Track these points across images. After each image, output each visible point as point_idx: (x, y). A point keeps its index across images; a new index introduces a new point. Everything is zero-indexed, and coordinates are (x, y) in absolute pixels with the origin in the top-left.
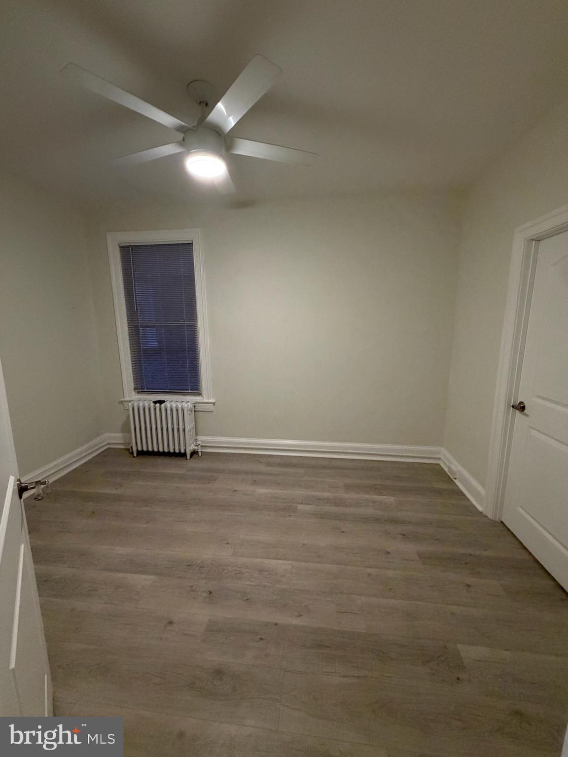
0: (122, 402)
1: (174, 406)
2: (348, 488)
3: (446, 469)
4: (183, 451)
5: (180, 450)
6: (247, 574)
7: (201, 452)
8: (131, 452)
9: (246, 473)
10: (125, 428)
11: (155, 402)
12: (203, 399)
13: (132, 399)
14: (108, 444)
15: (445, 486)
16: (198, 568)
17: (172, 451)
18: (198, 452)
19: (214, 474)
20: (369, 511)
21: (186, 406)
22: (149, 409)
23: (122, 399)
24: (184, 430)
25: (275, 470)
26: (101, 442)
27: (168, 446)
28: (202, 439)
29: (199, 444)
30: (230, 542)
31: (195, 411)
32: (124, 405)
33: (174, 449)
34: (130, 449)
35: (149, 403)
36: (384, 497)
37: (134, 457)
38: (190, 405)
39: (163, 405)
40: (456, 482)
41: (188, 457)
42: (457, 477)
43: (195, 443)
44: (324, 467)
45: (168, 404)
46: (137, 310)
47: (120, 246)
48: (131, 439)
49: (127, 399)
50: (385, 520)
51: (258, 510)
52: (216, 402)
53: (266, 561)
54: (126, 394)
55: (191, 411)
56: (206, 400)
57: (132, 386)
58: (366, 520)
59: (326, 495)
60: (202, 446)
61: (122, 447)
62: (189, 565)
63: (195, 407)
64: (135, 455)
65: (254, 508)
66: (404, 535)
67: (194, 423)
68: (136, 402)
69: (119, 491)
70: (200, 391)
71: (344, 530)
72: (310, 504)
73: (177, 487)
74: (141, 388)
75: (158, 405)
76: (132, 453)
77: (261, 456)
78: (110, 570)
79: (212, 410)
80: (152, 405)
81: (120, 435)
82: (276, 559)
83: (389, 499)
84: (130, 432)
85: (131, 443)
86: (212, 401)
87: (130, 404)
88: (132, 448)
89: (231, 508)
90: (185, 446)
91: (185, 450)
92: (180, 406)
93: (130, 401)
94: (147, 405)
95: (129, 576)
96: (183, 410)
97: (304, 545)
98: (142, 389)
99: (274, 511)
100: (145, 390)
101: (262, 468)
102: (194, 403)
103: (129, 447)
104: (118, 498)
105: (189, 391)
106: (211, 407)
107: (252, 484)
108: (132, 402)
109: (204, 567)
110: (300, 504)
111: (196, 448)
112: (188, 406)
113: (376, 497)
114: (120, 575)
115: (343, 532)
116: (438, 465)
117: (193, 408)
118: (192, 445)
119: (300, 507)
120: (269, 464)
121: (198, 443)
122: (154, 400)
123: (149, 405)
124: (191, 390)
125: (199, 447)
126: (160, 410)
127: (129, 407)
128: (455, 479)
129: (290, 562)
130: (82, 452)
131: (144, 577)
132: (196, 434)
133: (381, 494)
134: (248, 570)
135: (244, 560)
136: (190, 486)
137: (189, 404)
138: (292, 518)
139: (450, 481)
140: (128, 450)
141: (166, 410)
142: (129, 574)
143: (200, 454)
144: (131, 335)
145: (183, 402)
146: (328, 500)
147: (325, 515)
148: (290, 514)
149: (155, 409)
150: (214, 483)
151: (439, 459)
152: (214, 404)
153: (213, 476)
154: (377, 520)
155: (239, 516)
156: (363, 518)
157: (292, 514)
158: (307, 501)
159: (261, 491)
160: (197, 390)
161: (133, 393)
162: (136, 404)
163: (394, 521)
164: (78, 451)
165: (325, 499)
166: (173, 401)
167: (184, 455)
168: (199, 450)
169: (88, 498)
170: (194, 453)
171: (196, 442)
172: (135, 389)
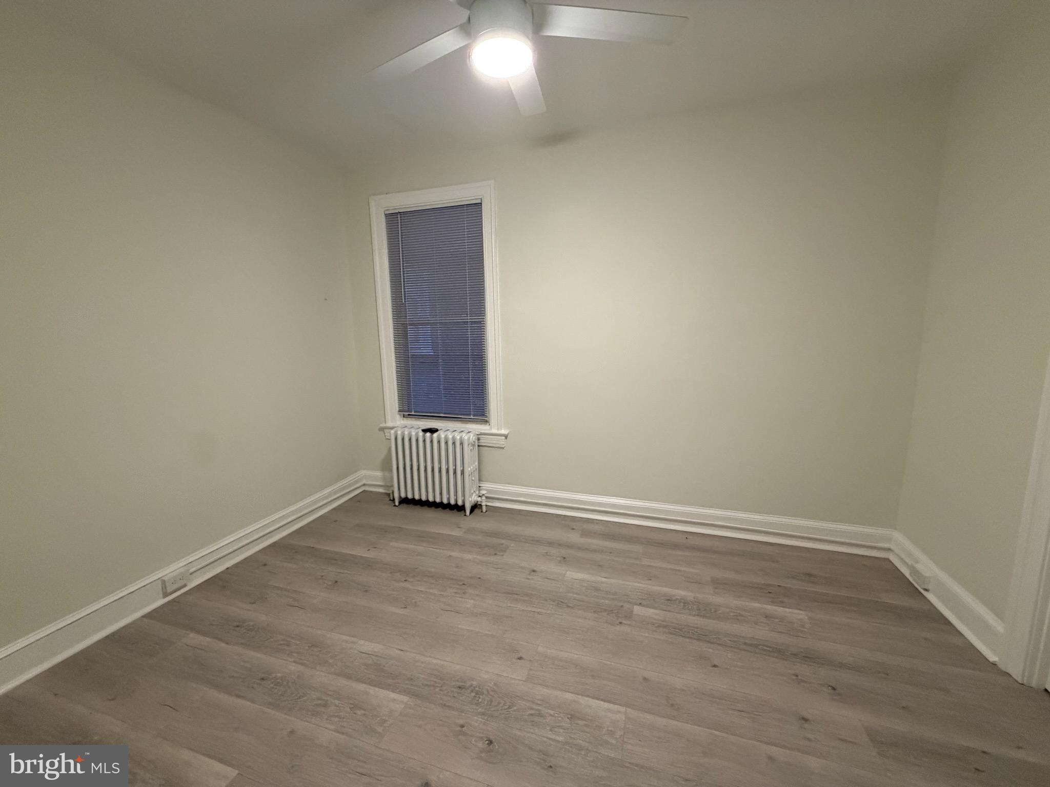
0: (382, 429)
1: (450, 437)
2: (718, 584)
3: (906, 572)
4: (460, 503)
5: (456, 501)
6: (549, 718)
7: (486, 506)
8: (392, 499)
9: (551, 544)
10: (386, 465)
11: (425, 431)
12: (491, 428)
13: (396, 426)
14: (364, 485)
15: (905, 601)
16: (473, 694)
17: (445, 501)
18: (481, 505)
19: (503, 541)
20: (761, 633)
21: (466, 438)
22: (417, 440)
23: (383, 425)
24: (463, 473)
25: (595, 542)
26: (356, 482)
27: (441, 494)
28: (487, 486)
29: (483, 495)
30: (523, 656)
31: (478, 446)
32: (384, 433)
33: (449, 499)
34: (391, 495)
35: (417, 431)
36: (787, 610)
37: (395, 506)
38: (472, 437)
39: (435, 435)
40: (930, 596)
41: (468, 512)
42: (930, 587)
43: (477, 492)
44: (676, 546)
45: (442, 434)
46: (405, 302)
47: (385, 214)
48: (392, 478)
49: (390, 424)
50: (792, 654)
51: (568, 606)
52: (508, 434)
53: (583, 700)
54: (389, 417)
55: (473, 445)
56: (494, 431)
57: (396, 407)
58: (755, 647)
59: (680, 593)
60: (487, 498)
61: (381, 490)
62: (460, 687)
63: (479, 439)
64: (397, 504)
65: (560, 602)
66: (834, 689)
67: (477, 463)
68: (400, 429)
69: (371, 555)
70: (486, 416)
73: (450, 556)
74: (409, 409)
75: (428, 434)
76: (394, 500)
77: (574, 519)
78: (348, 677)
79: (503, 446)
80: (421, 434)
81: (379, 474)
82: (598, 699)
83: (797, 615)
84: (391, 470)
85: (392, 486)
86: (503, 432)
87: (392, 432)
88: (393, 493)
89: (526, 598)
90: (464, 495)
91: (464, 502)
92: (458, 437)
93: (392, 428)
94: (413, 434)
95: (373, 690)
96: (462, 444)
98: (408, 411)
99: (595, 612)
100: (413, 413)
101: (574, 538)
102: (478, 435)
103: (390, 492)
104: (369, 565)
105: (472, 417)
106: (501, 441)
107: (560, 562)
108: (396, 429)
109: (483, 694)
110: (636, 604)
111: (479, 499)
112: (469, 439)
113: (770, 608)
114: (361, 687)
115: (715, 666)
116: (888, 560)
117: (477, 441)
118: (474, 495)
119: (637, 609)
120: (585, 533)
121: (483, 492)
122: (424, 428)
123: (417, 434)
124: (474, 415)
125: (484, 498)
126: (432, 441)
127: (390, 436)
128: (926, 590)
129: (623, 709)
130: (330, 495)
131: (393, 695)
132: (480, 480)
133: (782, 604)
134: (552, 712)
135: (546, 691)
136: (469, 557)
137: (471, 435)
139: (915, 593)
140: (388, 495)
141: (439, 442)
142: (372, 688)
143: (484, 509)
144: (396, 336)
145: (462, 431)
146: (684, 603)
147: (681, 630)
148: (620, 620)
149: (424, 441)
150: (502, 555)
151: (889, 550)
152: (506, 437)
153: (502, 544)
154: (779, 652)
155: (539, 613)
156: (751, 645)
157: (624, 622)
158: (649, 600)
159: (573, 575)
160: (483, 415)
161: (398, 417)
162: (399, 433)
163: (809, 657)
164: (327, 491)
165: (680, 602)
166: (449, 430)
167: (461, 509)
168: (483, 504)
169: (333, 559)
170: (476, 507)
171: (479, 490)
172: (399, 411)
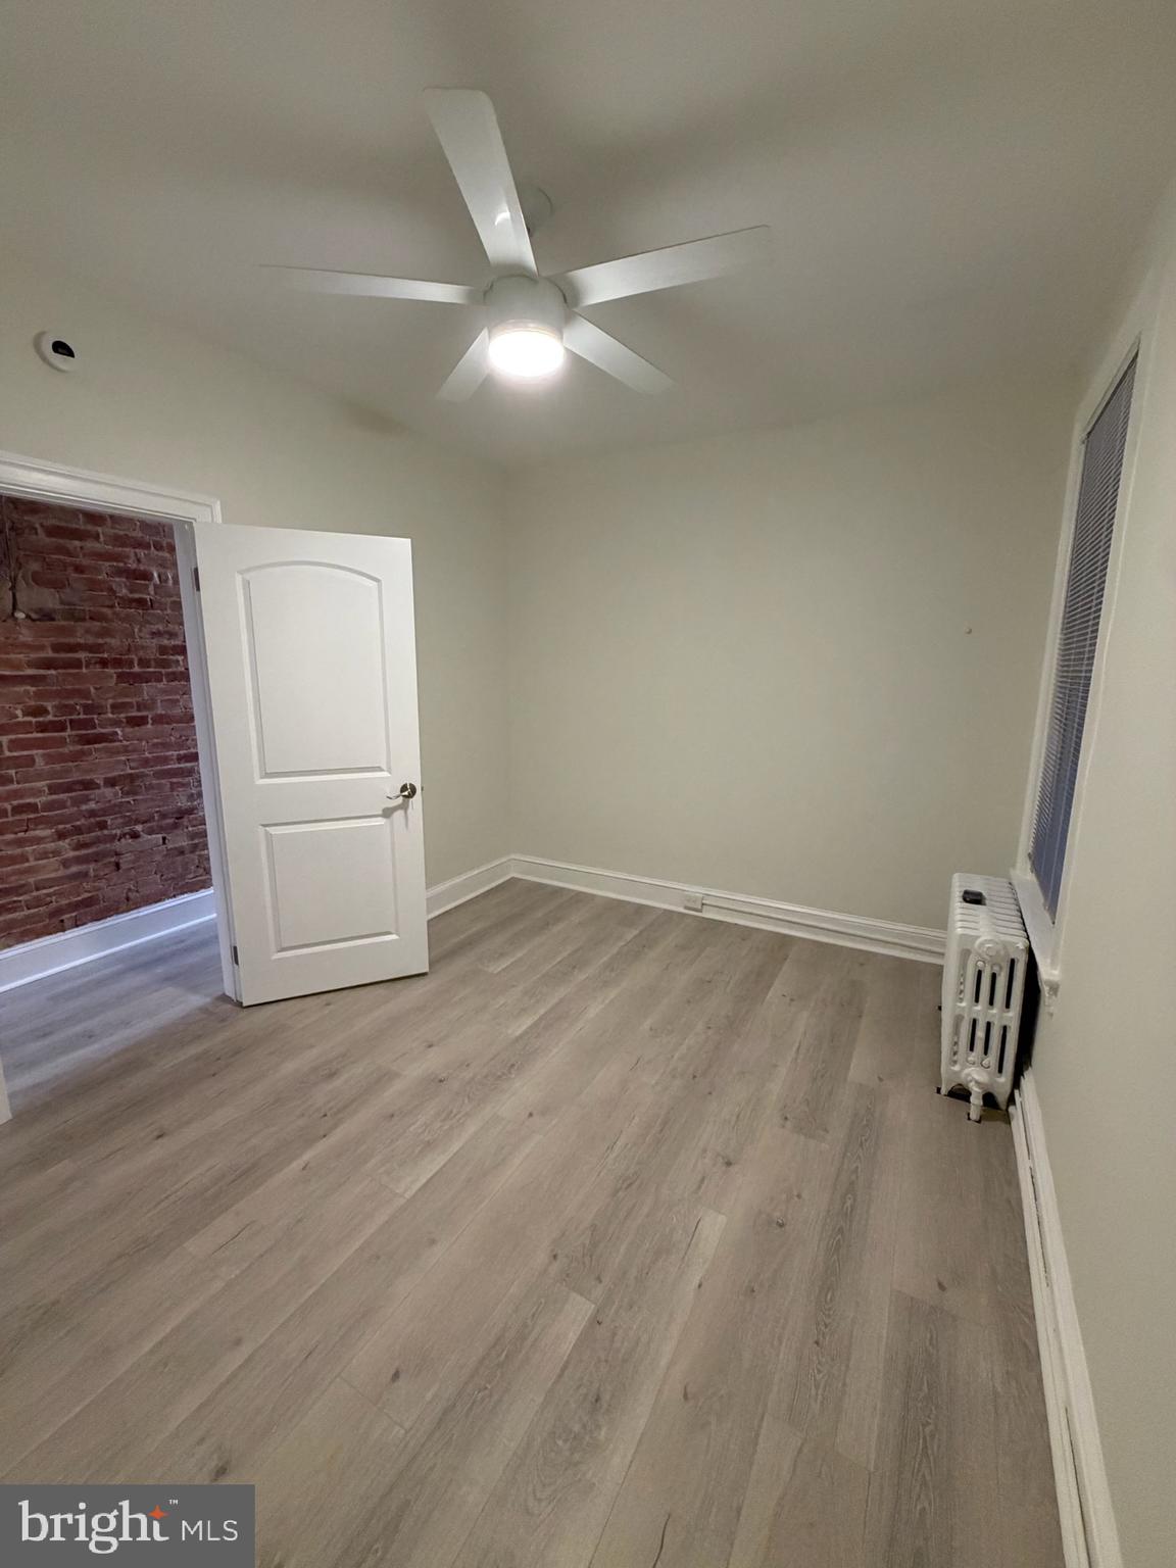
71: (400, 1383)
72: (579, 1345)
97: (433, 1242)
138: (541, 1257)
